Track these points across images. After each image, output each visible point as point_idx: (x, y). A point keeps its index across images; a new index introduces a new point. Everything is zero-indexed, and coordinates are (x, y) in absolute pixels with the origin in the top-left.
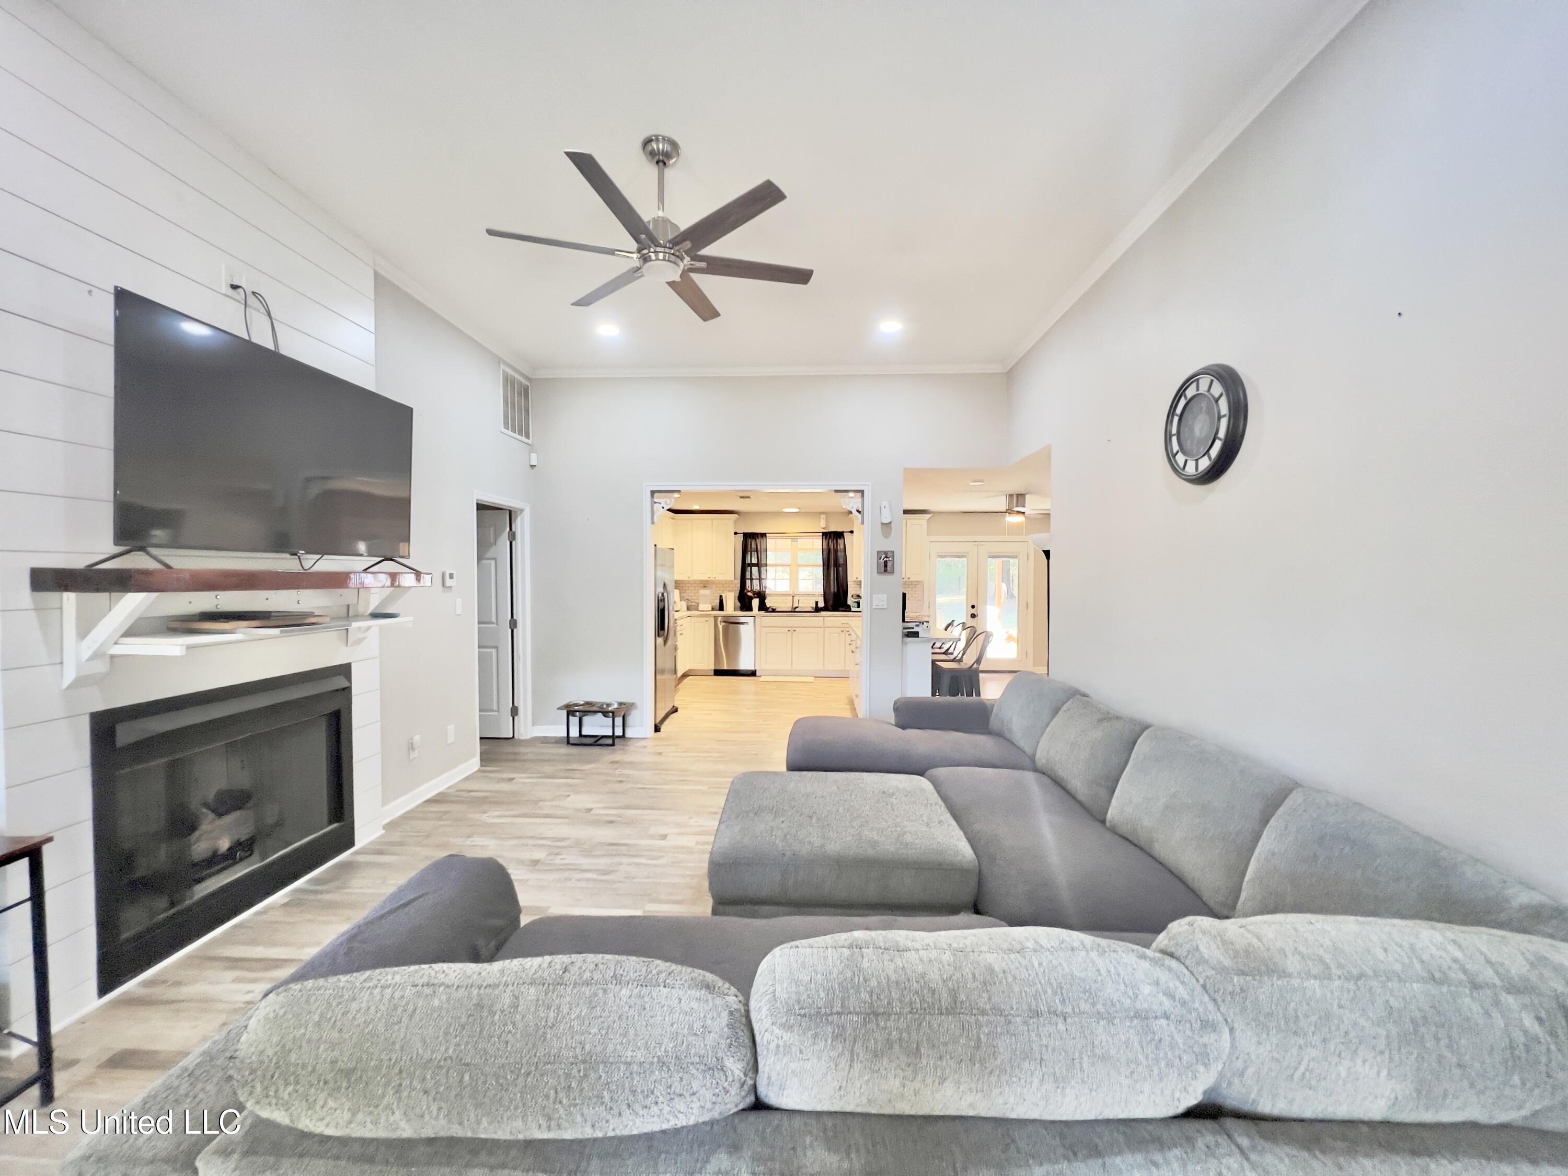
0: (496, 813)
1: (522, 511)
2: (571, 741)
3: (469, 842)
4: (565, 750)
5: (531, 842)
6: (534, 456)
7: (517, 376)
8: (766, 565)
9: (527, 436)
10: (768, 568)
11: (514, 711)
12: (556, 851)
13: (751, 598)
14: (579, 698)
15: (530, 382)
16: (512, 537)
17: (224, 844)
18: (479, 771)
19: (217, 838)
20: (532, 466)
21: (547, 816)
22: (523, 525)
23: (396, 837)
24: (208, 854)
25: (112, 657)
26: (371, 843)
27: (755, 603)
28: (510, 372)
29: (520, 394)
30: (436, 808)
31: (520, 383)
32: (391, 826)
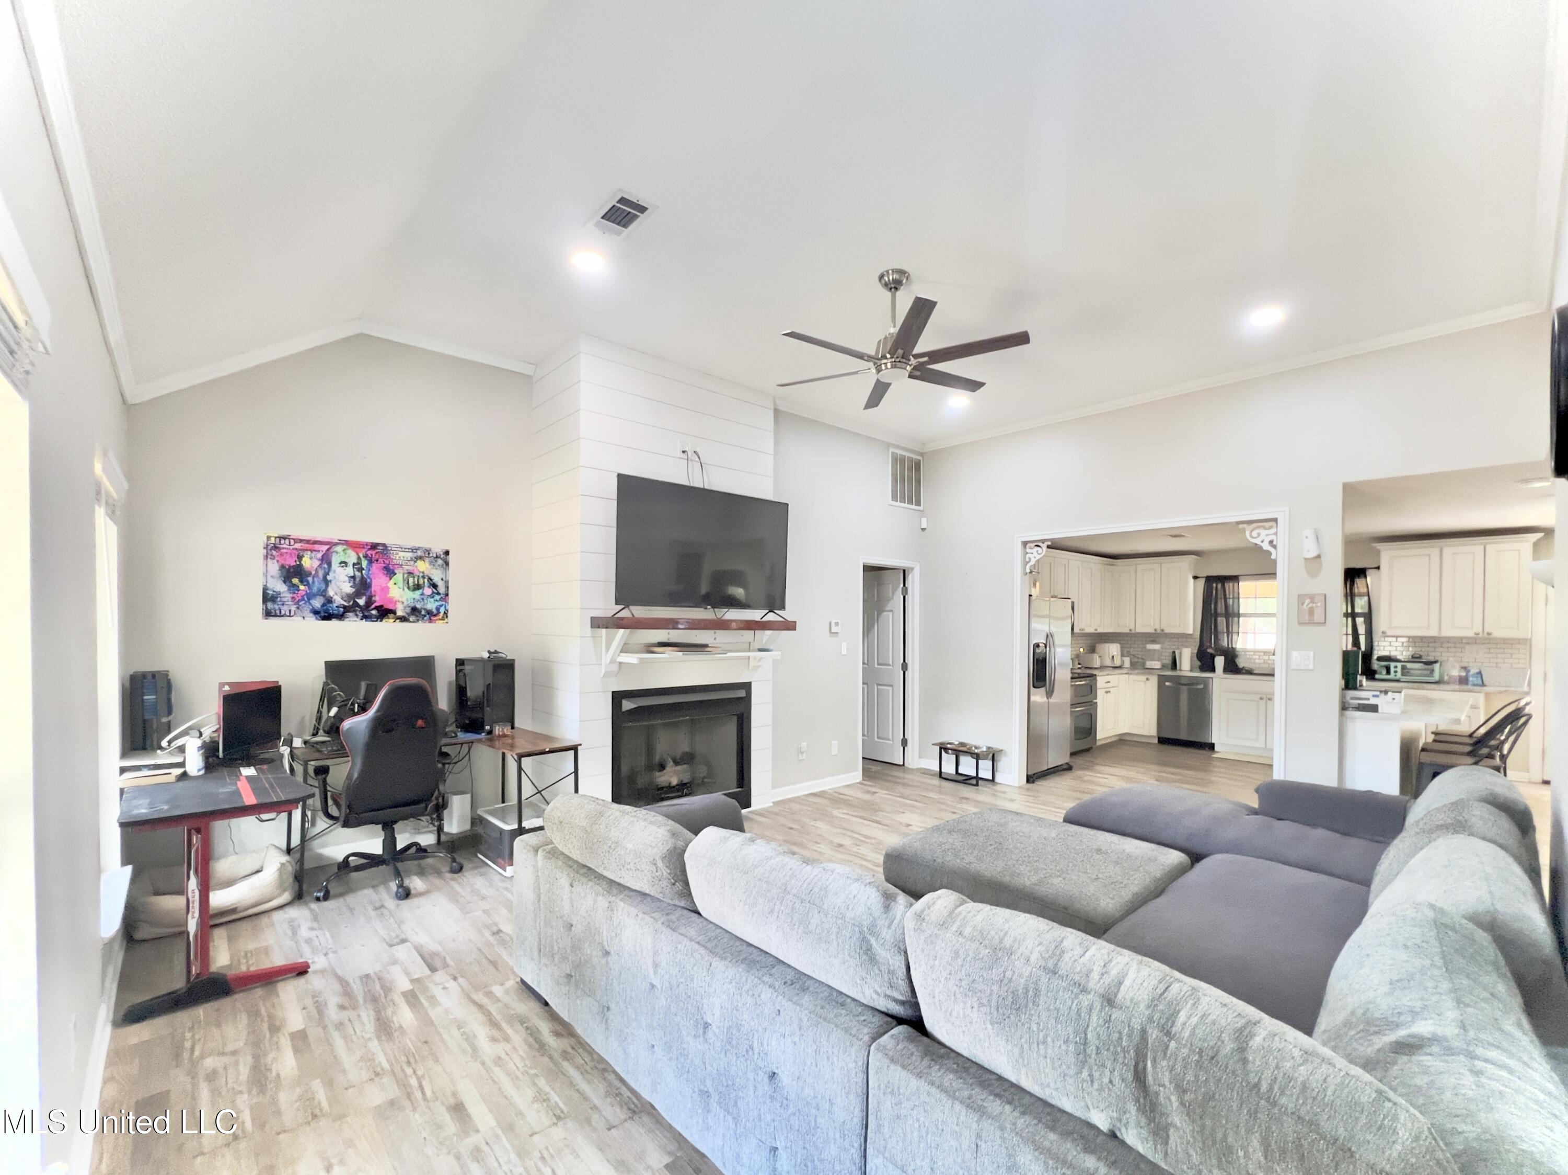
0: (845, 811)
1: (912, 569)
2: (943, 776)
3: (813, 823)
4: (937, 781)
5: (849, 833)
6: (924, 520)
7: (907, 454)
8: (1238, 615)
9: (918, 503)
10: (1241, 619)
11: (904, 743)
12: (858, 843)
13: (1213, 657)
14: (954, 738)
15: (923, 457)
16: (905, 591)
17: (675, 781)
18: (860, 783)
19: (671, 777)
20: (923, 529)
21: (877, 822)
22: (914, 581)
23: (776, 810)
24: (665, 784)
25: (620, 663)
26: (762, 809)
27: (1220, 661)
28: (900, 452)
29: (910, 469)
30: (812, 799)
31: (911, 460)
32: (776, 804)
